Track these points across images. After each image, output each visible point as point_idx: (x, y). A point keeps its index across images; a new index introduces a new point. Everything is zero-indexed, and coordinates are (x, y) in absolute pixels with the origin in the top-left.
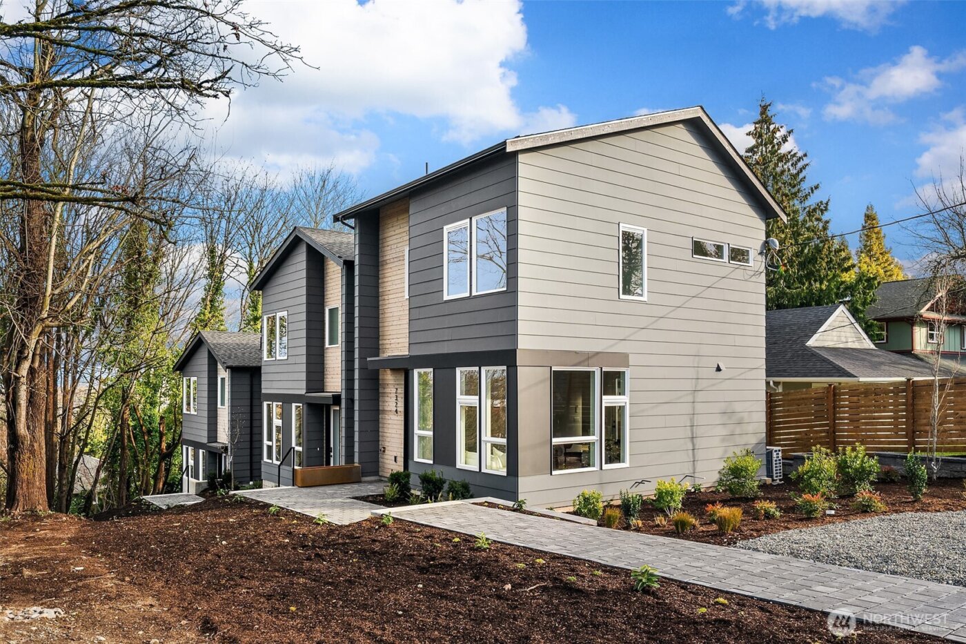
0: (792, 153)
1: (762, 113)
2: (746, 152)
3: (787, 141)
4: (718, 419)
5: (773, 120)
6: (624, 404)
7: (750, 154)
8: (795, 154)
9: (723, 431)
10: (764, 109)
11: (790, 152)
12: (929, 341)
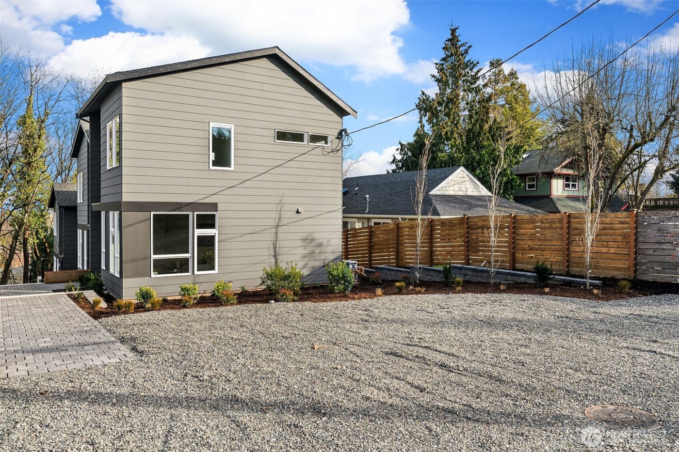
0: (471, 61)
1: (452, 34)
2: (441, 60)
3: (468, 53)
4: (299, 243)
5: (459, 38)
6: (214, 234)
7: (444, 62)
8: (473, 62)
9: (302, 251)
10: (453, 31)
11: (469, 61)
12: (565, 189)
